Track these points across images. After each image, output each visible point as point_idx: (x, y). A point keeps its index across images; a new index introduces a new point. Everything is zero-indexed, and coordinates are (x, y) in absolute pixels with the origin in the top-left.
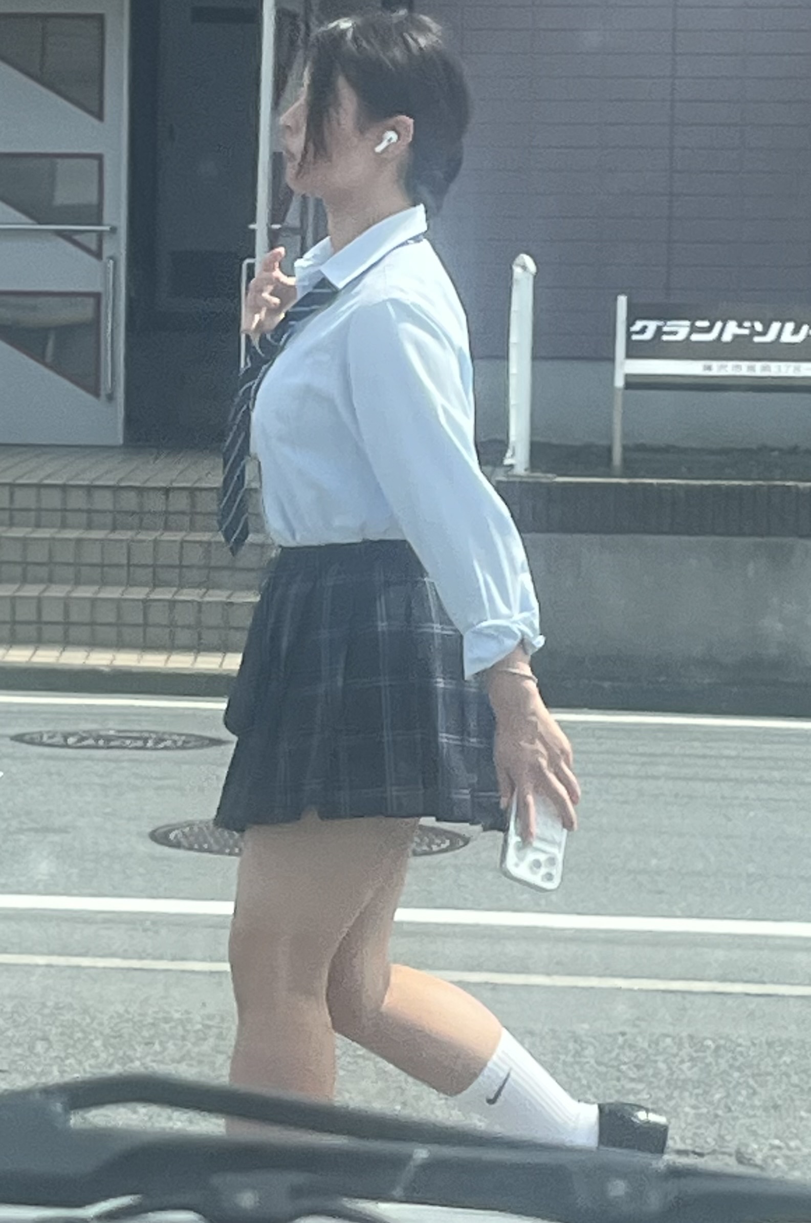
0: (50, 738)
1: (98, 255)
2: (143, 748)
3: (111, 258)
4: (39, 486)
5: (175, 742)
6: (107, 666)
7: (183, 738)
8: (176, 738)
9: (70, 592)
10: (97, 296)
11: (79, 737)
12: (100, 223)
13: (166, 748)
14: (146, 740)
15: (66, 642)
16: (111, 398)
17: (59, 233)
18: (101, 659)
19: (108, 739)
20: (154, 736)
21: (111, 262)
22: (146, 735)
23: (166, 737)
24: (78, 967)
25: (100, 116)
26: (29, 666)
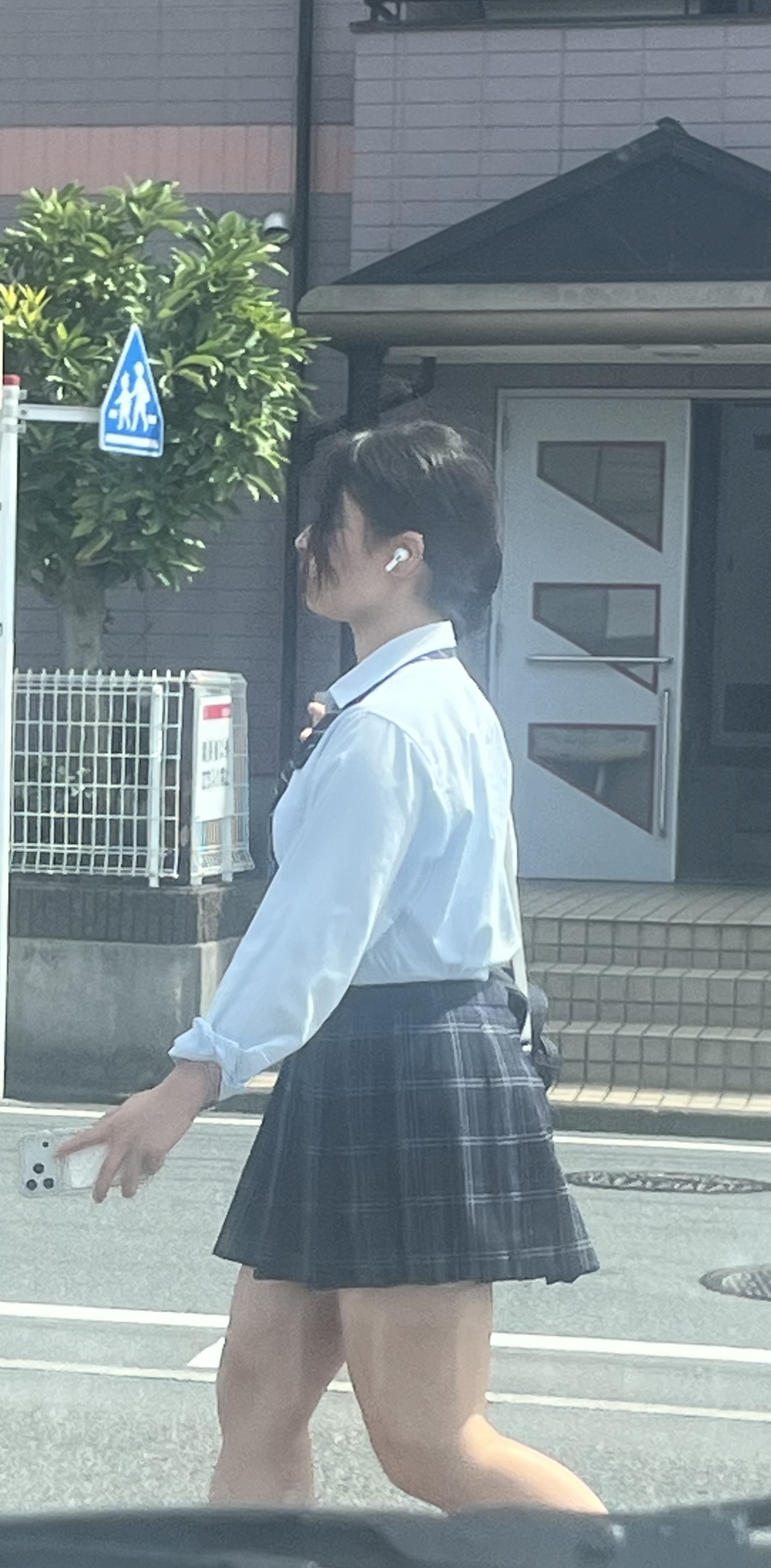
0: (595, 1179)
1: (654, 687)
2: (695, 1191)
3: (667, 690)
4: (587, 922)
5: (726, 1186)
6: (656, 1107)
7: (736, 1182)
8: (727, 1182)
9: (618, 1030)
10: (651, 730)
11: (625, 1178)
12: (656, 656)
13: (716, 1192)
14: (696, 1184)
15: (613, 1082)
16: (663, 834)
17: (615, 665)
18: (649, 1100)
19: (656, 1182)
20: (704, 1180)
21: (667, 694)
22: (697, 1179)
23: (718, 1180)
24: (628, 1412)
25: (658, 546)
26: (575, 1105)
